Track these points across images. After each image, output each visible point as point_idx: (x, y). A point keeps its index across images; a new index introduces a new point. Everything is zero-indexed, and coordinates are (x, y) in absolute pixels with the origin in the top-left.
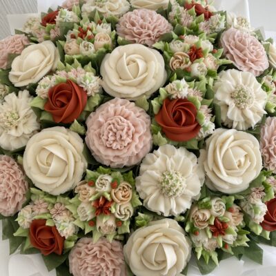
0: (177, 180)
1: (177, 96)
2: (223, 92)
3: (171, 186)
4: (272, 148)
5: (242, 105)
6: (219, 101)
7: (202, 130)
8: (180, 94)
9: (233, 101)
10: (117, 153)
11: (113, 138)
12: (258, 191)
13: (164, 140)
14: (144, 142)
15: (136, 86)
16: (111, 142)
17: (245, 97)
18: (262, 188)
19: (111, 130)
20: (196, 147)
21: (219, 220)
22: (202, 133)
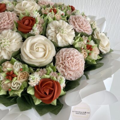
0: (5, 40)
5: (57, 32)
8: (33, 15)
15: (22, 11)
17: (60, 28)
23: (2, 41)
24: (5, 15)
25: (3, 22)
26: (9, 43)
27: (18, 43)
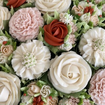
0: (30, 59)
1: (62, 21)
2: (89, 34)
3: (25, 59)
4: (99, 83)
5: (95, 48)
6: (84, 38)
7: (63, 45)
9: (92, 43)
10: (16, 30)
11: (18, 21)
12: (74, 100)
13: (42, 38)
14: (32, 33)
15: (48, 8)
16: (17, 23)
17: (100, 44)
18: (78, 101)
19: (20, 17)
20: (55, 52)
21: (41, 98)
22: (62, 47)
23: (27, 62)
24: (28, 17)
25: (25, 27)
26: (36, 62)
27: (46, 60)
